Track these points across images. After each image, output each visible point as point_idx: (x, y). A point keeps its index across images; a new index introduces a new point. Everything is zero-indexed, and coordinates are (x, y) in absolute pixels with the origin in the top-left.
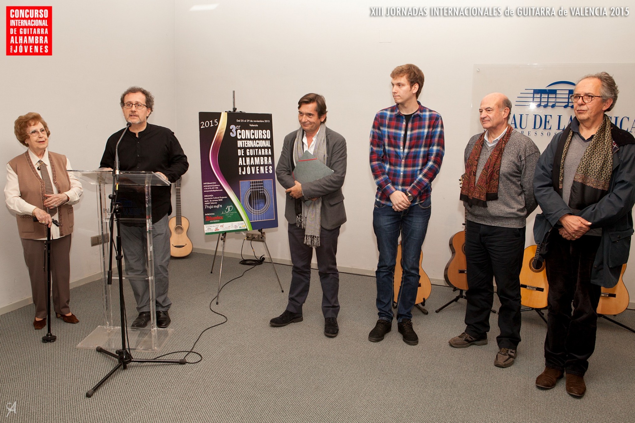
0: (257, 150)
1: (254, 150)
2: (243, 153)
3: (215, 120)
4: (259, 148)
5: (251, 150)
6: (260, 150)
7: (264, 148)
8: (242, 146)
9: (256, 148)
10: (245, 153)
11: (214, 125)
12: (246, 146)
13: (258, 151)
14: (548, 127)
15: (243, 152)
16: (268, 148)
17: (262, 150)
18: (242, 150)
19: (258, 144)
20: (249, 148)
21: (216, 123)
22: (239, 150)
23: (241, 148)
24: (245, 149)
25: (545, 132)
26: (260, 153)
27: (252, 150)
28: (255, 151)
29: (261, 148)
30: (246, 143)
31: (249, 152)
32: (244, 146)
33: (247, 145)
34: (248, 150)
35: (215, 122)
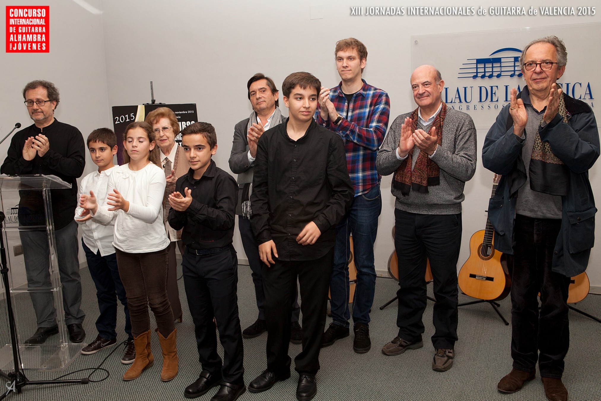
3: (131, 114)
11: (130, 120)
14: (495, 99)
21: (132, 118)
25: (492, 105)
35: (131, 116)
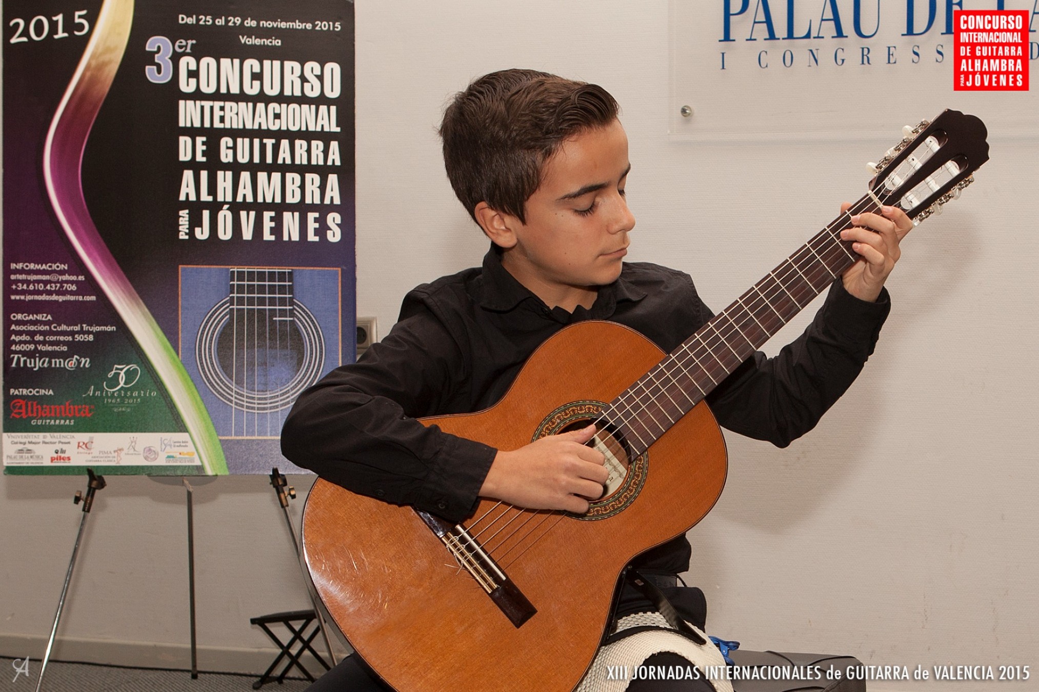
0: (270, 142)
1: (256, 142)
2: (204, 153)
3: (78, 13)
4: (279, 135)
5: (243, 144)
6: (285, 143)
7: (308, 136)
8: (197, 124)
9: (269, 134)
10: (212, 150)
11: (71, 34)
12: (217, 124)
13: (276, 149)
15: (200, 148)
16: (326, 137)
17: (298, 143)
18: (200, 140)
19: (277, 116)
20: (235, 134)
21: (81, 27)
22: (184, 142)
23: (192, 132)
24: (213, 136)
26: (284, 155)
27: (247, 140)
28: (263, 147)
29: (292, 136)
30: (217, 113)
31: (234, 148)
32: (207, 124)
33: (222, 119)
34: (226, 141)
35: (78, 21)
